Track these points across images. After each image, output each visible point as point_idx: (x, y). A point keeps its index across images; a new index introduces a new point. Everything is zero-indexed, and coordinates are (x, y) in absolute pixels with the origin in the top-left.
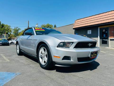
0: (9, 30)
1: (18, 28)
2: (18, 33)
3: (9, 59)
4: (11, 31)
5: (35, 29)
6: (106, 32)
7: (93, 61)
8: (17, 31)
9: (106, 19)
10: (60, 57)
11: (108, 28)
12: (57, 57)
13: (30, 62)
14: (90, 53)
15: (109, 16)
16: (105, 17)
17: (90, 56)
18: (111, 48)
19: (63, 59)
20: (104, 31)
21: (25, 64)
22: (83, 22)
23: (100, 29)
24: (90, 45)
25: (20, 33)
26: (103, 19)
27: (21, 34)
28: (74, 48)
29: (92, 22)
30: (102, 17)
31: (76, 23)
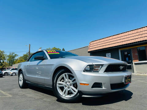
0: (1, 56)
1: (14, 54)
2: (13, 61)
3: (10, 94)
4: (4, 57)
5: (47, 52)
6: (129, 55)
7: (123, 89)
8: (13, 57)
9: (127, 39)
10: (89, 84)
11: (130, 50)
12: (84, 84)
13: (42, 96)
14: (124, 78)
15: (129, 36)
16: (126, 37)
17: (123, 81)
18: (137, 74)
19: (93, 87)
20: (126, 53)
21: (36, 99)
22: (99, 43)
23: (121, 51)
24: (121, 67)
25: (17, 60)
26: (124, 40)
27: (18, 62)
28: (105, 72)
29: (110, 43)
30: (122, 38)
31: (91, 46)
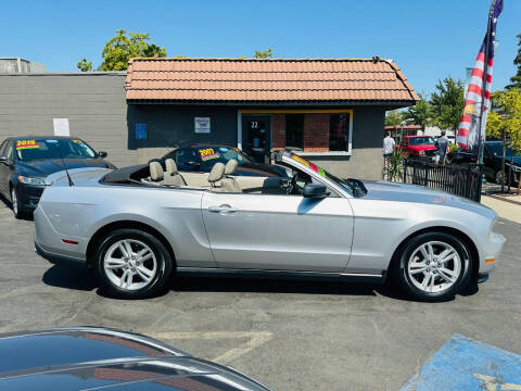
6: (262, 131)
11: (269, 117)
12: (490, 260)
20: (255, 125)
23: (243, 117)
